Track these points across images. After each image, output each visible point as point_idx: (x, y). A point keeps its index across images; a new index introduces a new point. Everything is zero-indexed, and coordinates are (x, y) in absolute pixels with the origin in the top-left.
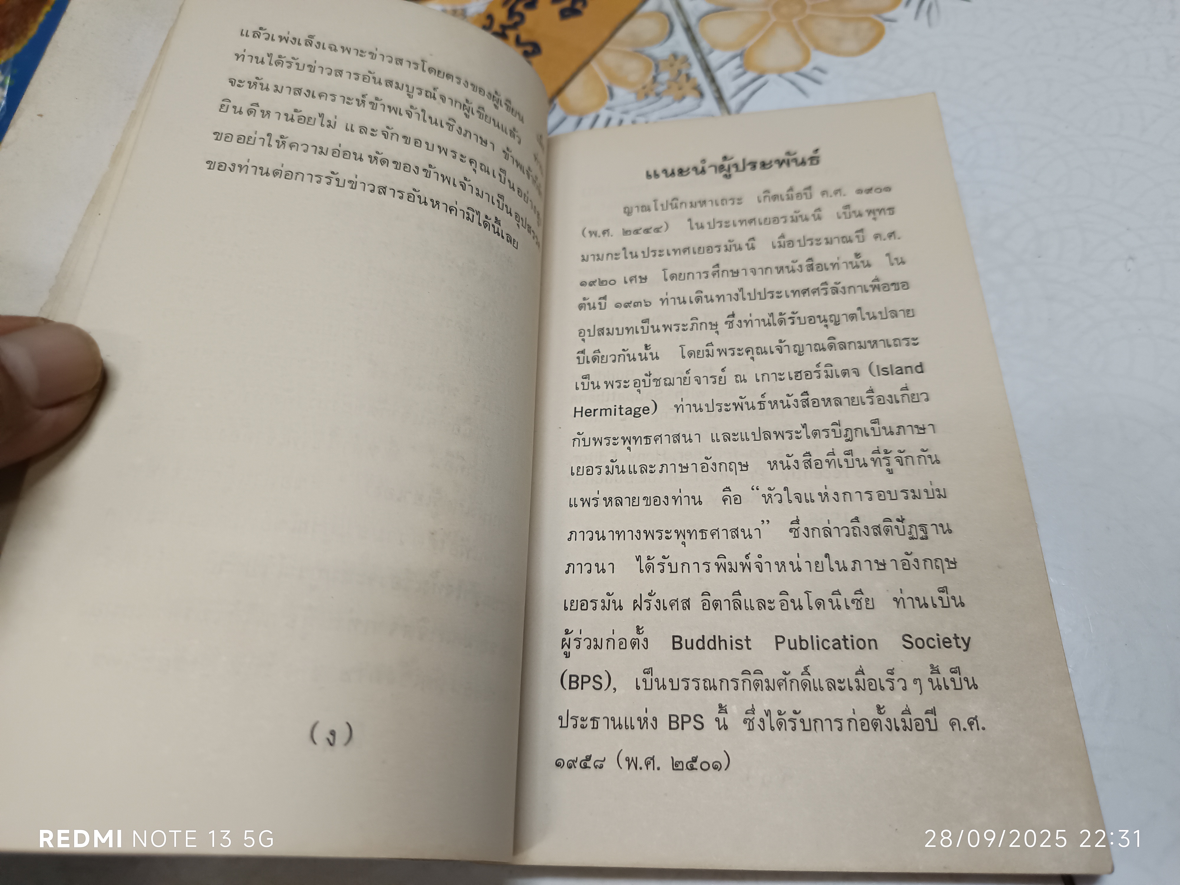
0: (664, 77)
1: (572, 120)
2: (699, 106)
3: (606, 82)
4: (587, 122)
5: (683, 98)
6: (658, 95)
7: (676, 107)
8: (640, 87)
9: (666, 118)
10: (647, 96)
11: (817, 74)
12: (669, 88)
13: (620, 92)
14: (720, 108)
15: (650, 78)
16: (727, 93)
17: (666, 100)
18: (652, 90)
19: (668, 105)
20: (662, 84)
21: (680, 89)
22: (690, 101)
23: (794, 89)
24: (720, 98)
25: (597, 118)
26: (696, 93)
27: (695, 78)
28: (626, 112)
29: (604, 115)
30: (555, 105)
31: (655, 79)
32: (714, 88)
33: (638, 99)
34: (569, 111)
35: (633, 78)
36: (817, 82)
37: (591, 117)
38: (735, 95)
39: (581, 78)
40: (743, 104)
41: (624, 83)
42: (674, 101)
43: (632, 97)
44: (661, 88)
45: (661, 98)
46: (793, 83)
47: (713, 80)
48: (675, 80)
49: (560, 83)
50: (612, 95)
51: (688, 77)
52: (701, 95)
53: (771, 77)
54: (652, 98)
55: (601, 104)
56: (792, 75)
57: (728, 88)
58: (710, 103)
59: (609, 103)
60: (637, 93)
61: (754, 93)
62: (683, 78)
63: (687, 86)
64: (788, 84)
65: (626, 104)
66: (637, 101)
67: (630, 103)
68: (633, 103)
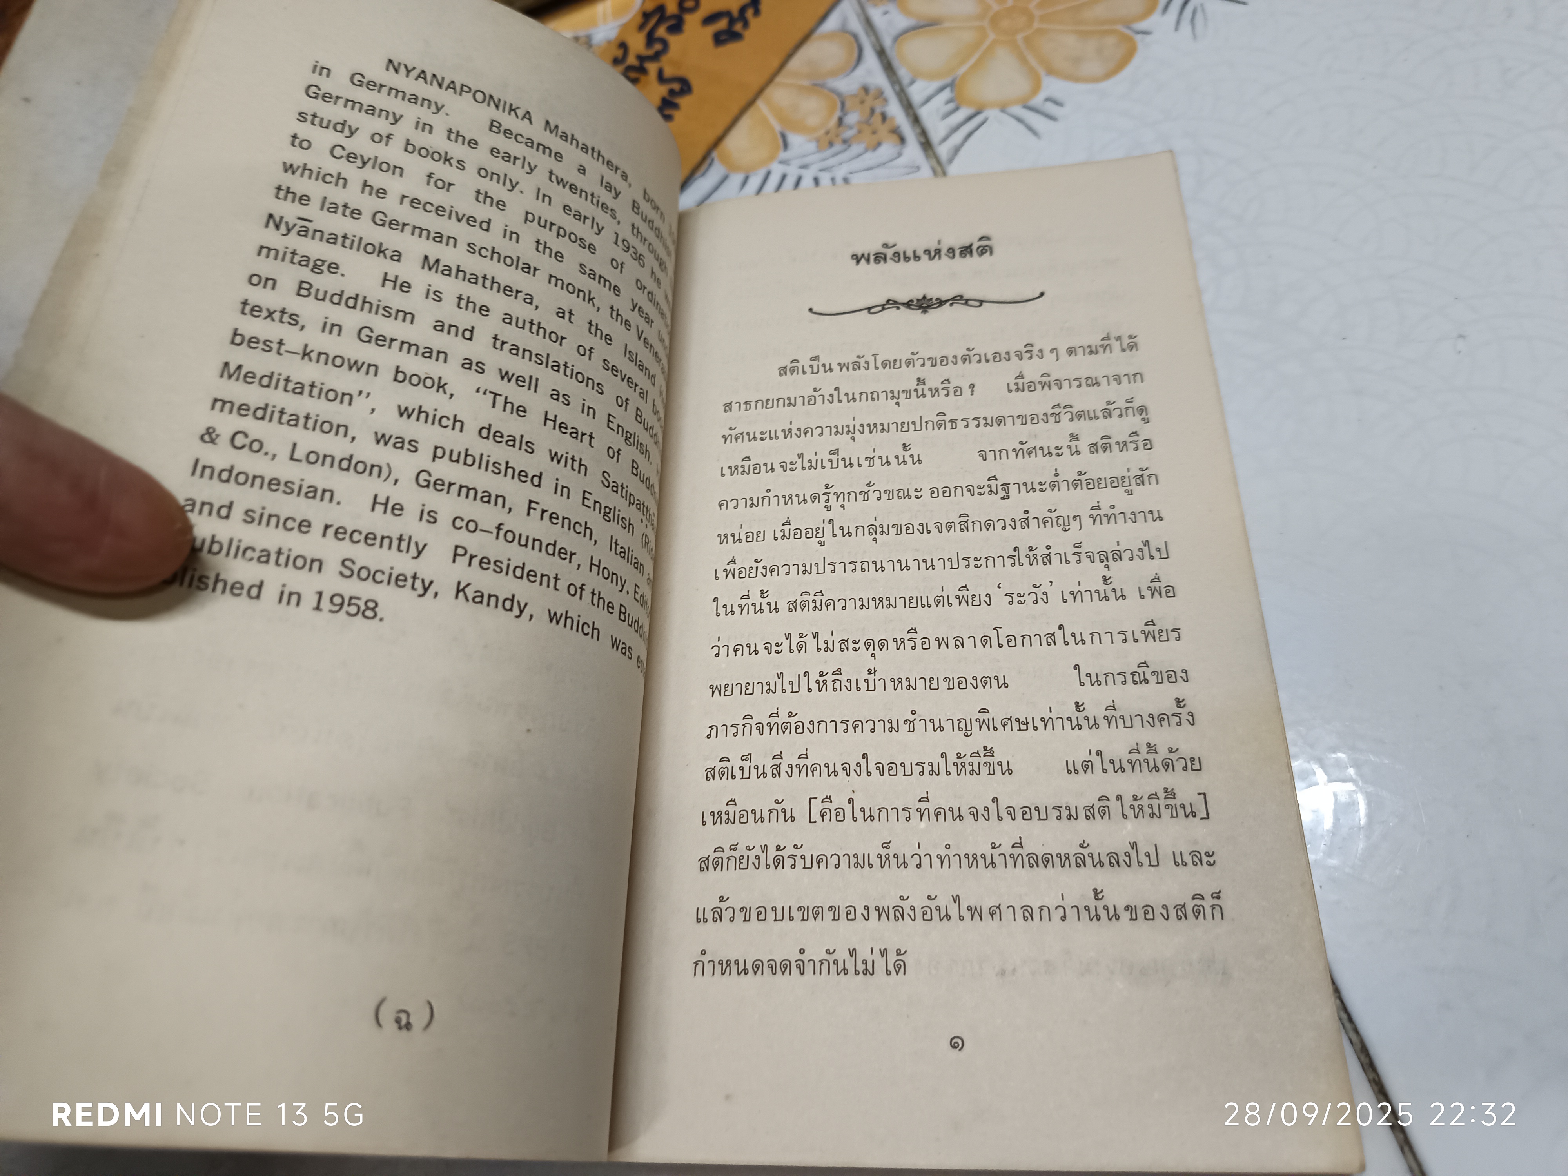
0: (852, 118)
1: (736, 179)
2: (900, 155)
3: (777, 127)
4: (755, 182)
5: (879, 144)
6: (845, 141)
7: (870, 158)
8: (821, 132)
9: (857, 172)
10: (831, 144)
11: (1050, 108)
12: (860, 132)
13: (795, 139)
14: (927, 157)
15: (833, 122)
16: (936, 135)
17: (856, 149)
18: (837, 136)
19: (859, 156)
20: (850, 127)
21: (874, 133)
22: (887, 149)
23: (1021, 128)
24: (927, 145)
25: (768, 174)
26: (895, 138)
27: (893, 118)
28: (804, 167)
29: (777, 170)
30: (713, 160)
31: (840, 121)
32: (918, 130)
33: (820, 149)
34: (732, 167)
35: (813, 121)
36: (1052, 118)
37: (761, 173)
38: (945, 139)
39: (745, 122)
40: (957, 150)
41: (801, 128)
42: (866, 150)
43: (812, 146)
44: (848, 134)
45: (850, 146)
46: (1019, 120)
47: (916, 120)
48: (867, 122)
49: (719, 131)
50: (786, 145)
51: (884, 117)
52: (902, 140)
53: (992, 113)
54: (838, 147)
55: (772, 158)
56: (1018, 110)
57: (937, 129)
58: (913, 151)
59: (783, 155)
60: (818, 140)
61: (970, 135)
62: (877, 118)
63: (883, 130)
64: (1014, 122)
65: (804, 156)
66: (818, 152)
67: (810, 154)
68: (813, 154)
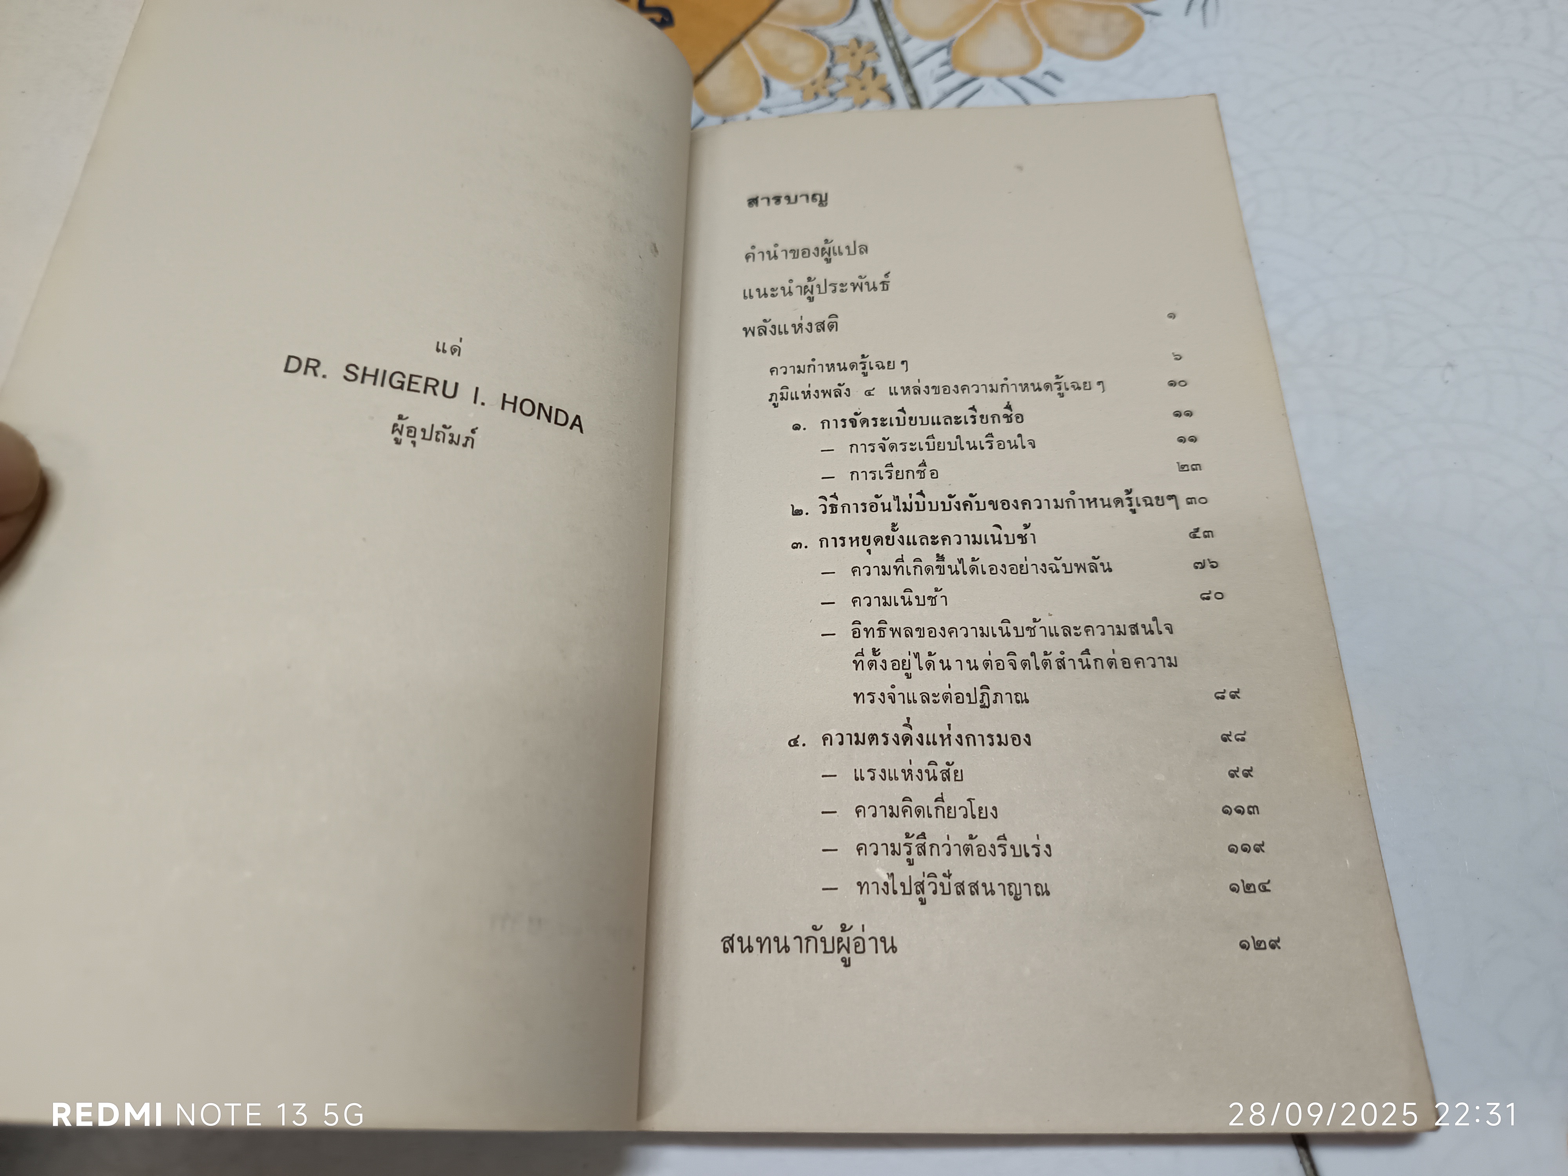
0: (841, 70)
3: (760, 71)
5: (867, 101)
6: (832, 94)
7: (858, 114)
8: (808, 82)
10: (816, 95)
11: (1049, 82)
12: (848, 86)
13: (778, 86)
15: (821, 72)
16: (927, 98)
17: (843, 103)
18: (824, 87)
19: (846, 111)
20: (839, 80)
21: (863, 88)
22: (876, 107)
23: (1015, 98)
26: (884, 96)
27: (884, 75)
31: (829, 72)
32: (910, 91)
33: (804, 100)
34: (709, 108)
35: (799, 68)
36: (1049, 92)
37: (741, 119)
39: (727, 63)
41: (786, 74)
43: (796, 96)
44: (836, 86)
45: (836, 99)
46: (1016, 91)
47: (908, 80)
48: (857, 76)
50: (768, 91)
51: (875, 73)
52: (892, 99)
53: (988, 81)
54: (823, 99)
55: (752, 103)
56: (1015, 81)
58: (902, 108)
59: (764, 102)
60: (803, 90)
62: (868, 73)
63: (873, 86)
64: (1009, 92)
65: (787, 105)
66: (802, 102)
67: (794, 104)
68: (797, 104)
